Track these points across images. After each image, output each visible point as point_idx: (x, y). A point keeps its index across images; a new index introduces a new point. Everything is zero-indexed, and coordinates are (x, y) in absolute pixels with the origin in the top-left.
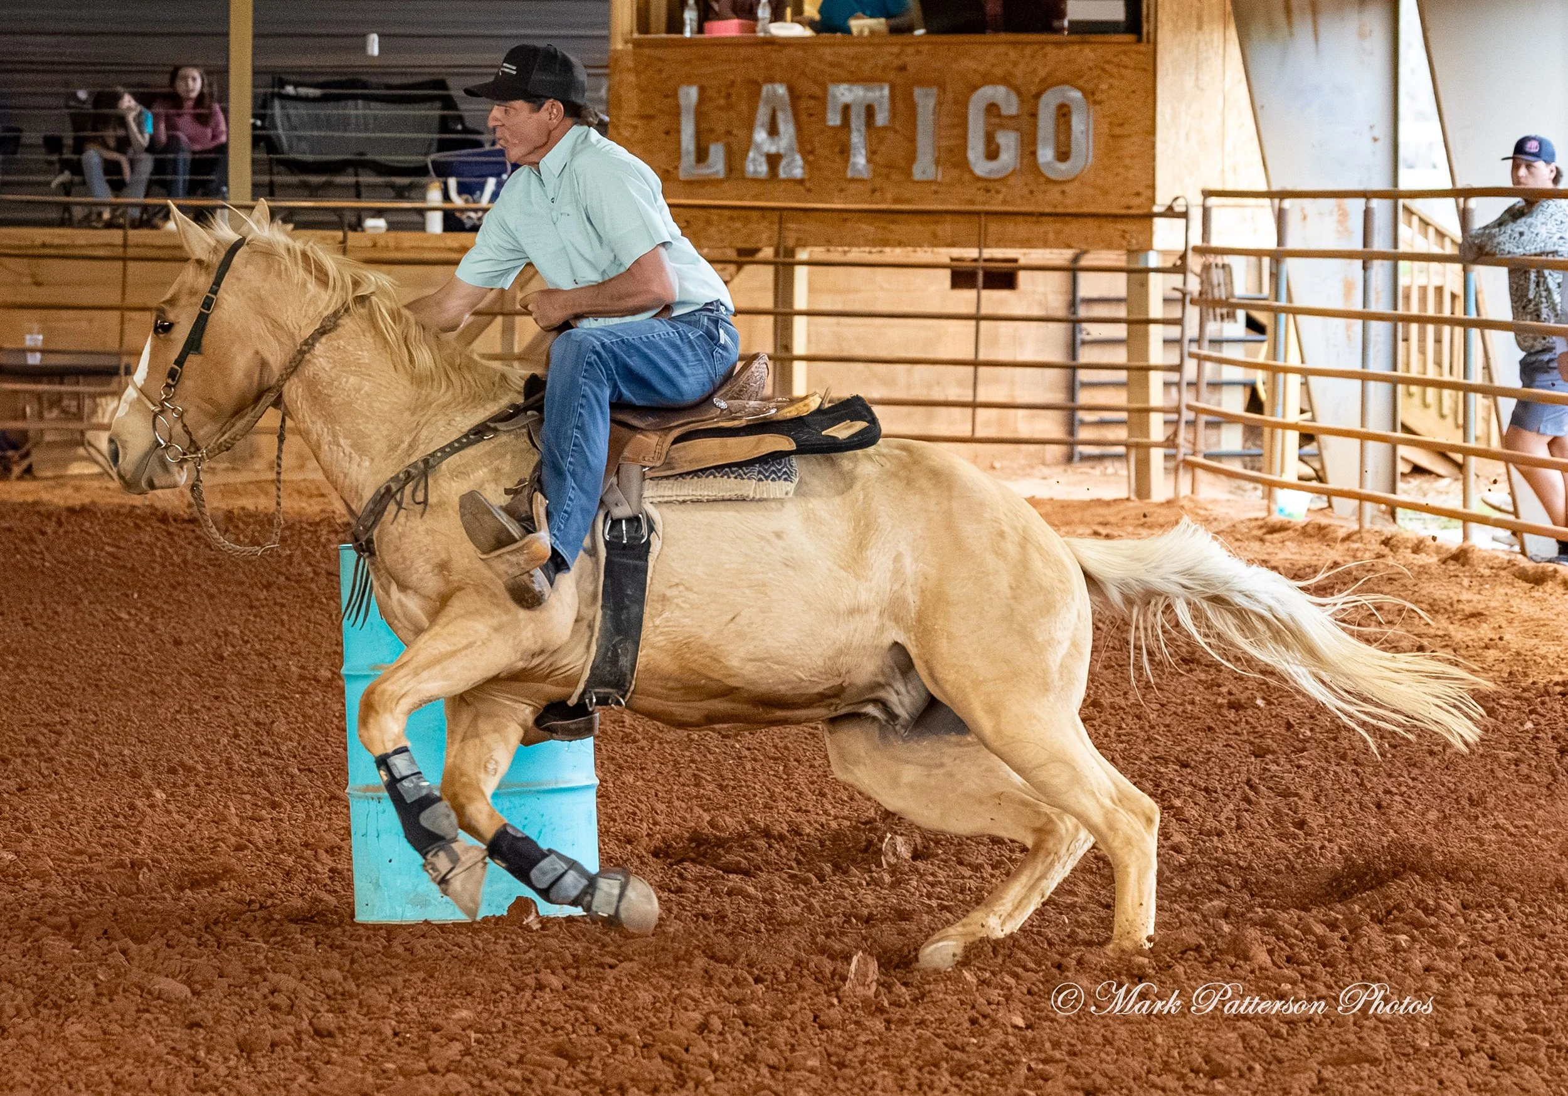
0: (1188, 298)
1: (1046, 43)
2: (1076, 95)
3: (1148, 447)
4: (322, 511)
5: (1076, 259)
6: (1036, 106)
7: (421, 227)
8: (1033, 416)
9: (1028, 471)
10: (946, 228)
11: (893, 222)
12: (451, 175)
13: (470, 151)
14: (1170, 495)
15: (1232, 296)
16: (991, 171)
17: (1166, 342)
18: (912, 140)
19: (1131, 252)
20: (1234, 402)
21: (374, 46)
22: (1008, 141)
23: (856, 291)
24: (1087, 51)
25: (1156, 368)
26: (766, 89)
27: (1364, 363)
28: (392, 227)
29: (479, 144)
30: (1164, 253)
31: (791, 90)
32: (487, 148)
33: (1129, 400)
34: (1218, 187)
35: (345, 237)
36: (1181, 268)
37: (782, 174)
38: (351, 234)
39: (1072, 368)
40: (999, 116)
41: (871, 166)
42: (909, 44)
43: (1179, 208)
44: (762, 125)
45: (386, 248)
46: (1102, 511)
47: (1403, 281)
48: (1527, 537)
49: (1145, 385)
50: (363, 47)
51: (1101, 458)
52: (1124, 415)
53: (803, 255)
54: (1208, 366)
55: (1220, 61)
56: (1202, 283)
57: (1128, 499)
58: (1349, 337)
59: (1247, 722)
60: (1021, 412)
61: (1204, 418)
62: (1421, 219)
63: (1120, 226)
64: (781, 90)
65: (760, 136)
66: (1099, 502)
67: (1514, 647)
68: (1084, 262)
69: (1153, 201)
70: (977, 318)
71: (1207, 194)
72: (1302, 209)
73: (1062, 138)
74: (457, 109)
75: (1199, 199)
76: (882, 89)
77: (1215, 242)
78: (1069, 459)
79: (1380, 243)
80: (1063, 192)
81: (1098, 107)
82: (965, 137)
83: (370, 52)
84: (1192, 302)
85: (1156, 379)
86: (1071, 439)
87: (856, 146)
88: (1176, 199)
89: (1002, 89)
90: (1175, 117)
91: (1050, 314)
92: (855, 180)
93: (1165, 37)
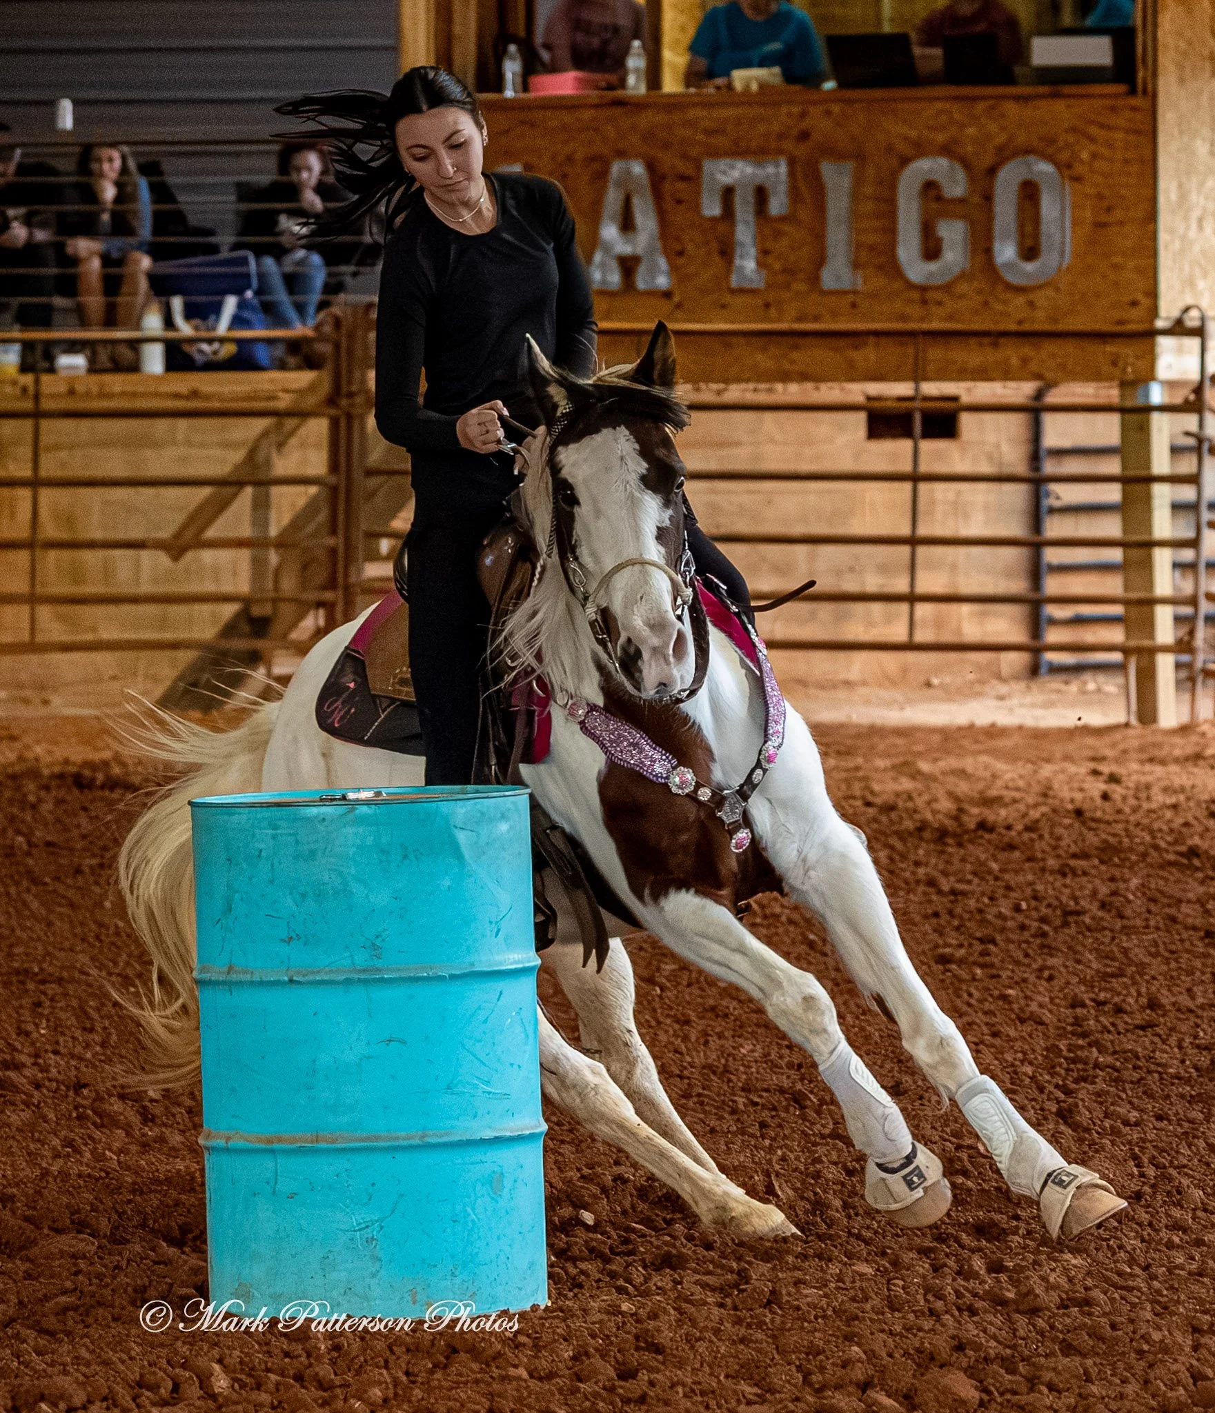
0: (1206, 447)
1: (1004, 97)
2: (1045, 167)
3: (1153, 651)
4: (21, 758)
5: (1039, 395)
6: (991, 182)
7: (134, 367)
8: (983, 614)
9: (977, 688)
10: (868, 355)
11: (796, 347)
12: (175, 293)
13: (200, 259)
14: (1185, 719)
16: (931, 274)
17: (1177, 507)
18: (819, 236)
19: (1124, 385)
21: (66, 116)
22: (952, 233)
23: (738, 444)
24: (1059, 106)
25: (1163, 544)
26: (616, 168)
28: (94, 368)
29: (214, 249)
30: (1171, 385)
31: (651, 167)
32: (225, 254)
33: (1127, 588)
35: (37, 382)
36: (1194, 404)
37: (641, 284)
38: (45, 378)
39: (1035, 544)
40: (939, 198)
41: (764, 272)
42: (815, 103)
43: (1192, 320)
44: (612, 219)
45: (88, 395)
46: (1090, 741)
49: (1147, 566)
50: (52, 117)
51: (1078, 669)
52: (1117, 610)
57: (1127, 725)
60: (966, 608)
63: (1109, 348)
64: (638, 169)
65: (610, 232)
66: (1087, 730)
68: (1052, 398)
69: (1154, 312)
70: (915, 478)
73: (1029, 228)
76: (777, 165)
78: (1034, 671)
80: (1031, 304)
81: (1076, 185)
82: (891, 231)
83: (60, 125)
84: (1211, 451)
85: (1163, 559)
86: (1035, 644)
87: (743, 245)
88: (1187, 309)
89: (944, 162)
90: (1183, 196)
91: (1007, 470)
92: (742, 291)
93: (1168, 87)
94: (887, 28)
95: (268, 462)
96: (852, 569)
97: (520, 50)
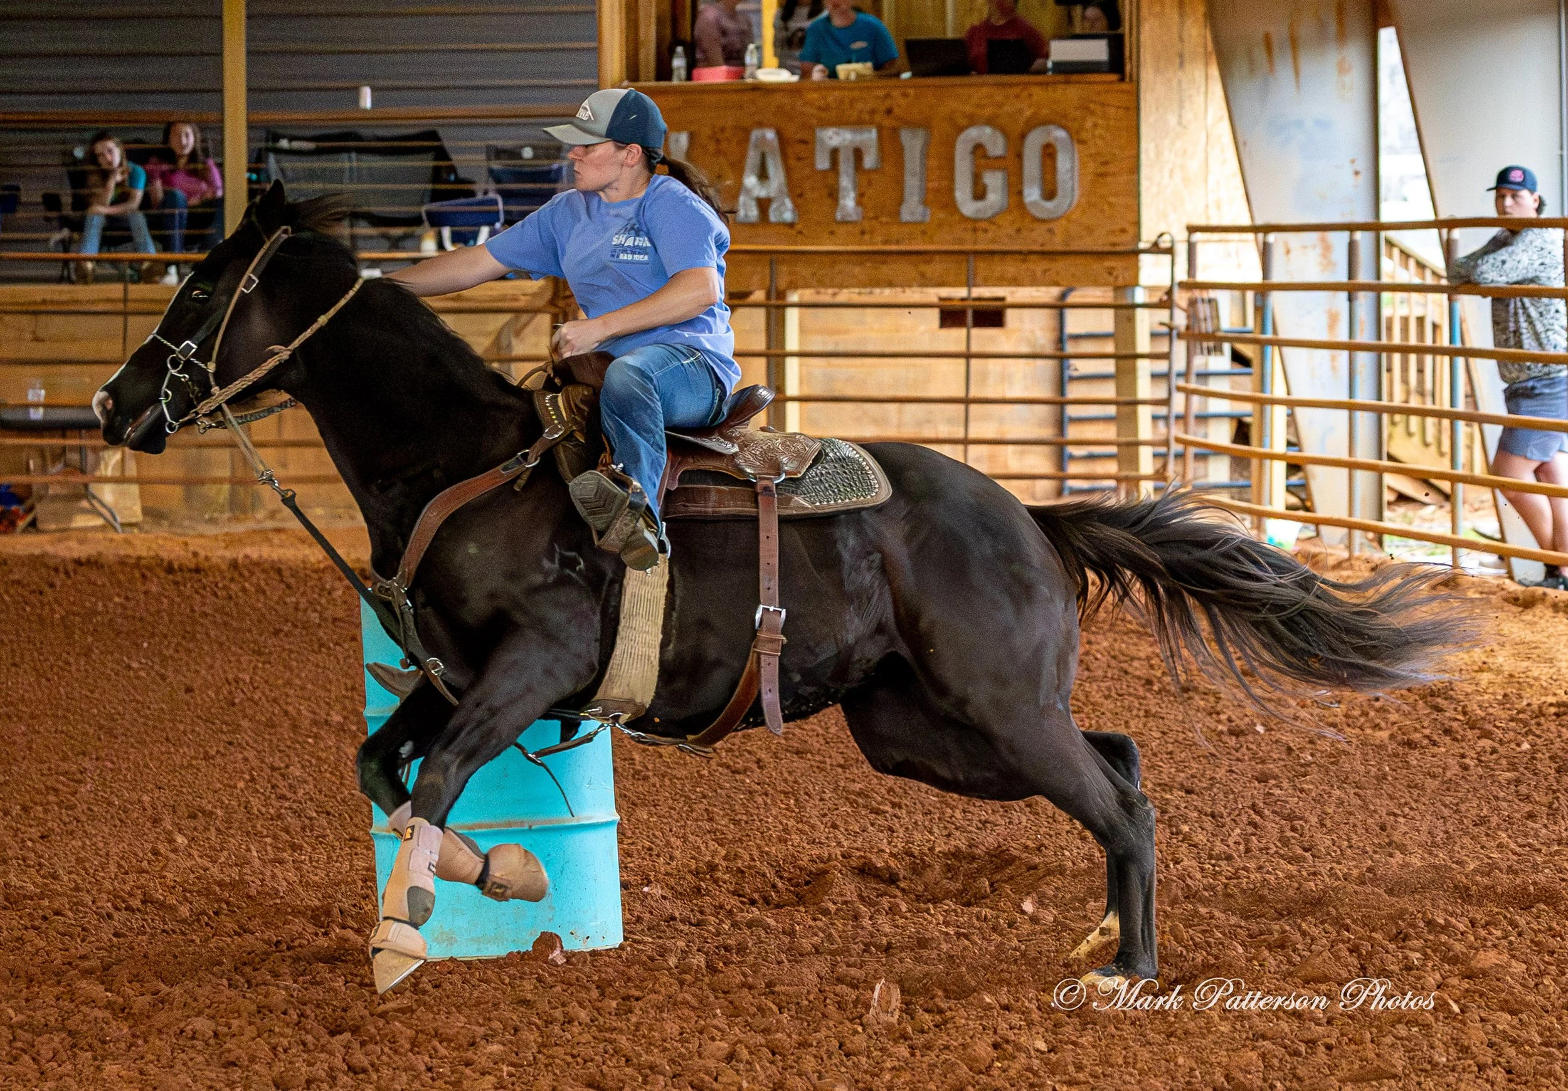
0: (1175, 333)
1: (1030, 84)
2: (1061, 134)
3: (1138, 479)
5: (1063, 296)
6: (1022, 144)
8: (1022, 453)
10: (934, 269)
11: (884, 263)
12: (445, 225)
13: (462, 201)
15: (1218, 329)
16: (979, 211)
17: (1155, 376)
18: (900, 183)
19: (1117, 289)
20: (1221, 434)
21: (366, 99)
22: (994, 181)
23: (847, 332)
24: (1071, 89)
25: (1144, 403)
26: (755, 134)
27: (1351, 394)
29: (472, 194)
30: (1151, 289)
31: (779, 134)
32: (480, 197)
33: (1118, 434)
34: (1202, 222)
36: (1167, 303)
37: (773, 218)
39: (1060, 403)
40: (985, 156)
41: (860, 209)
42: (896, 88)
43: (1165, 243)
44: (752, 171)
47: (1386, 312)
48: (1515, 561)
49: (1133, 418)
50: (356, 100)
52: (1113, 450)
53: (794, 297)
54: (1196, 399)
55: (1202, 98)
56: (1188, 317)
58: (1334, 368)
59: (1248, 749)
60: (1011, 448)
61: (1192, 451)
62: (1402, 252)
63: (1108, 263)
64: (770, 135)
65: (751, 181)
67: (1507, 669)
68: (1072, 299)
69: (1138, 237)
70: (968, 356)
71: (1192, 229)
72: (1286, 243)
73: (1048, 176)
74: (449, 159)
75: (1184, 235)
76: (869, 132)
77: (1201, 277)
79: (1364, 276)
80: (1050, 231)
81: (1082, 147)
82: (952, 179)
83: (363, 105)
84: (1180, 336)
85: (1144, 414)
86: (1061, 474)
87: (845, 189)
88: (1161, 235)
89: (988, 130)
90: (1159, 154)
91: (1038, 350)
92: (844, 222)
93: (1147, 76)
94: (950, 34)
95: (509, 346)
96: (929, 421)
97: (685, 51)
